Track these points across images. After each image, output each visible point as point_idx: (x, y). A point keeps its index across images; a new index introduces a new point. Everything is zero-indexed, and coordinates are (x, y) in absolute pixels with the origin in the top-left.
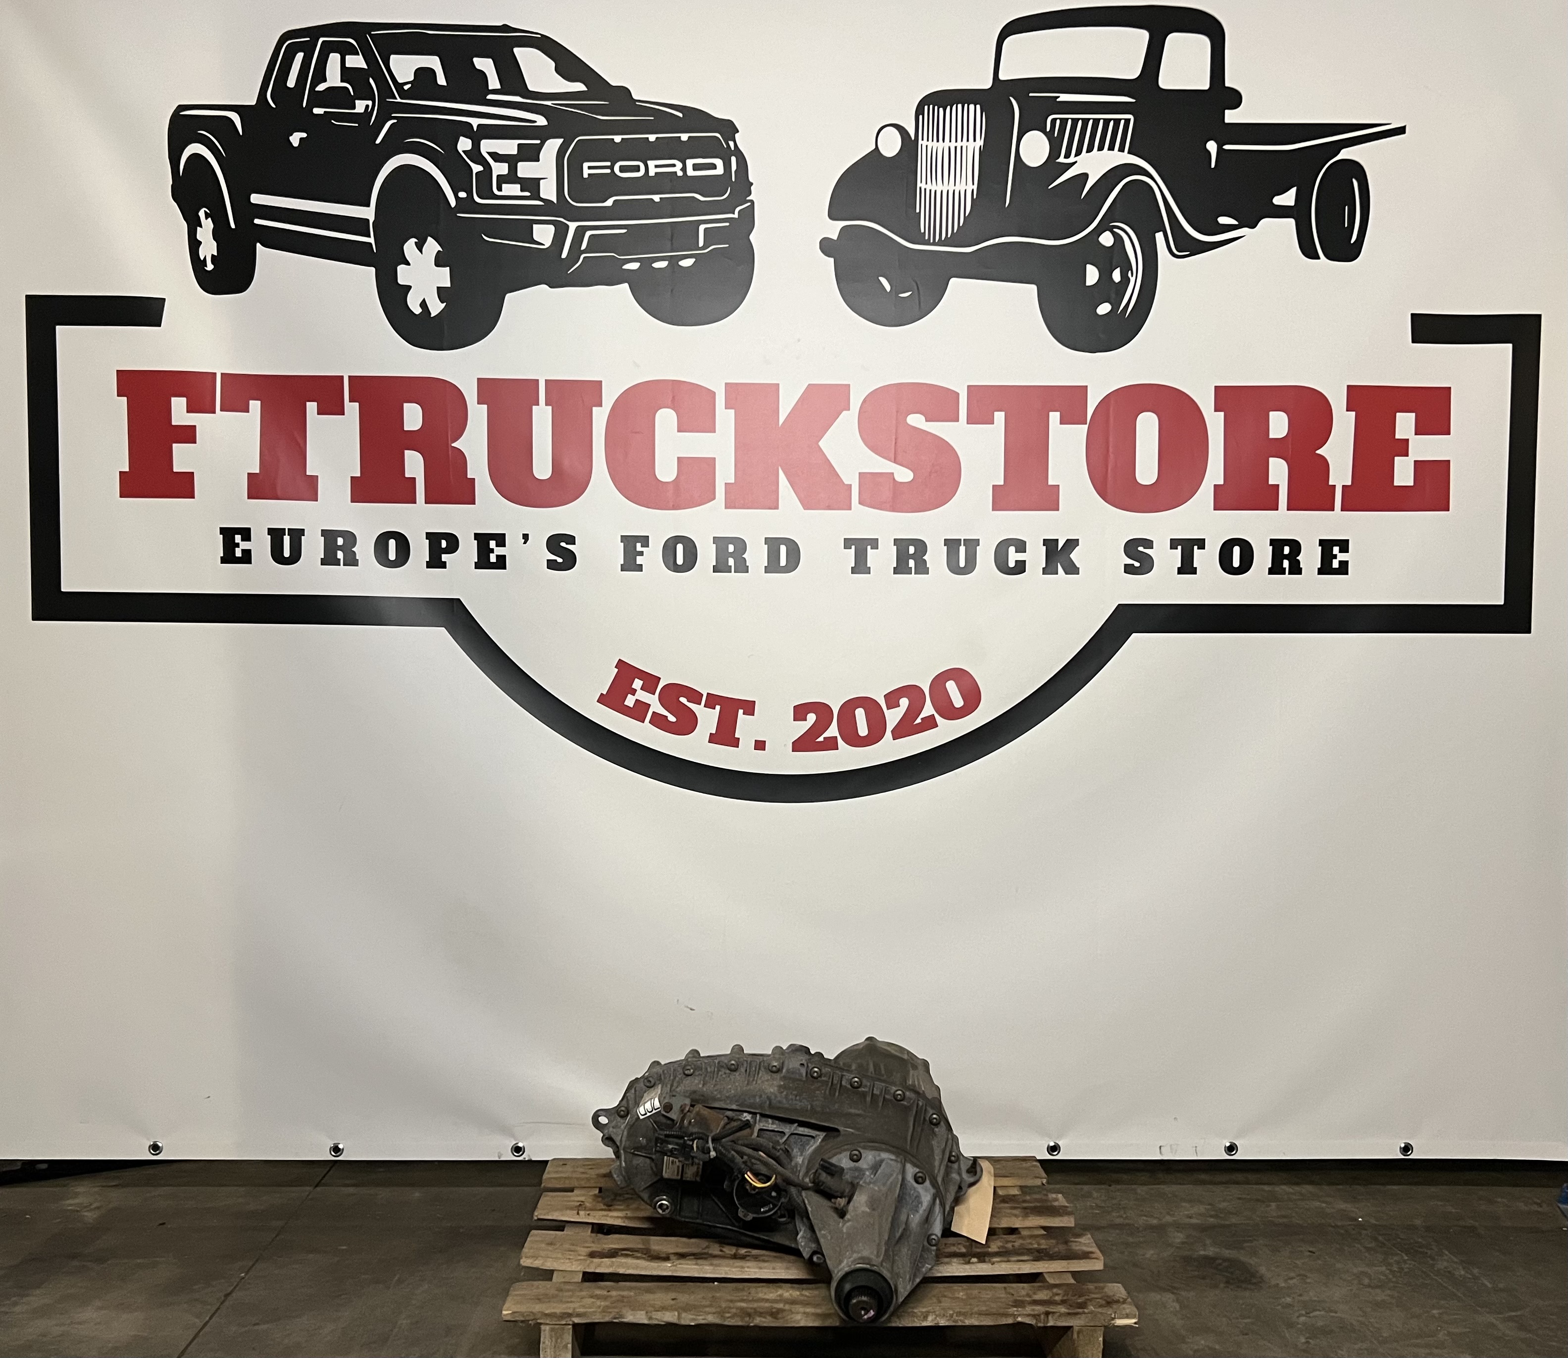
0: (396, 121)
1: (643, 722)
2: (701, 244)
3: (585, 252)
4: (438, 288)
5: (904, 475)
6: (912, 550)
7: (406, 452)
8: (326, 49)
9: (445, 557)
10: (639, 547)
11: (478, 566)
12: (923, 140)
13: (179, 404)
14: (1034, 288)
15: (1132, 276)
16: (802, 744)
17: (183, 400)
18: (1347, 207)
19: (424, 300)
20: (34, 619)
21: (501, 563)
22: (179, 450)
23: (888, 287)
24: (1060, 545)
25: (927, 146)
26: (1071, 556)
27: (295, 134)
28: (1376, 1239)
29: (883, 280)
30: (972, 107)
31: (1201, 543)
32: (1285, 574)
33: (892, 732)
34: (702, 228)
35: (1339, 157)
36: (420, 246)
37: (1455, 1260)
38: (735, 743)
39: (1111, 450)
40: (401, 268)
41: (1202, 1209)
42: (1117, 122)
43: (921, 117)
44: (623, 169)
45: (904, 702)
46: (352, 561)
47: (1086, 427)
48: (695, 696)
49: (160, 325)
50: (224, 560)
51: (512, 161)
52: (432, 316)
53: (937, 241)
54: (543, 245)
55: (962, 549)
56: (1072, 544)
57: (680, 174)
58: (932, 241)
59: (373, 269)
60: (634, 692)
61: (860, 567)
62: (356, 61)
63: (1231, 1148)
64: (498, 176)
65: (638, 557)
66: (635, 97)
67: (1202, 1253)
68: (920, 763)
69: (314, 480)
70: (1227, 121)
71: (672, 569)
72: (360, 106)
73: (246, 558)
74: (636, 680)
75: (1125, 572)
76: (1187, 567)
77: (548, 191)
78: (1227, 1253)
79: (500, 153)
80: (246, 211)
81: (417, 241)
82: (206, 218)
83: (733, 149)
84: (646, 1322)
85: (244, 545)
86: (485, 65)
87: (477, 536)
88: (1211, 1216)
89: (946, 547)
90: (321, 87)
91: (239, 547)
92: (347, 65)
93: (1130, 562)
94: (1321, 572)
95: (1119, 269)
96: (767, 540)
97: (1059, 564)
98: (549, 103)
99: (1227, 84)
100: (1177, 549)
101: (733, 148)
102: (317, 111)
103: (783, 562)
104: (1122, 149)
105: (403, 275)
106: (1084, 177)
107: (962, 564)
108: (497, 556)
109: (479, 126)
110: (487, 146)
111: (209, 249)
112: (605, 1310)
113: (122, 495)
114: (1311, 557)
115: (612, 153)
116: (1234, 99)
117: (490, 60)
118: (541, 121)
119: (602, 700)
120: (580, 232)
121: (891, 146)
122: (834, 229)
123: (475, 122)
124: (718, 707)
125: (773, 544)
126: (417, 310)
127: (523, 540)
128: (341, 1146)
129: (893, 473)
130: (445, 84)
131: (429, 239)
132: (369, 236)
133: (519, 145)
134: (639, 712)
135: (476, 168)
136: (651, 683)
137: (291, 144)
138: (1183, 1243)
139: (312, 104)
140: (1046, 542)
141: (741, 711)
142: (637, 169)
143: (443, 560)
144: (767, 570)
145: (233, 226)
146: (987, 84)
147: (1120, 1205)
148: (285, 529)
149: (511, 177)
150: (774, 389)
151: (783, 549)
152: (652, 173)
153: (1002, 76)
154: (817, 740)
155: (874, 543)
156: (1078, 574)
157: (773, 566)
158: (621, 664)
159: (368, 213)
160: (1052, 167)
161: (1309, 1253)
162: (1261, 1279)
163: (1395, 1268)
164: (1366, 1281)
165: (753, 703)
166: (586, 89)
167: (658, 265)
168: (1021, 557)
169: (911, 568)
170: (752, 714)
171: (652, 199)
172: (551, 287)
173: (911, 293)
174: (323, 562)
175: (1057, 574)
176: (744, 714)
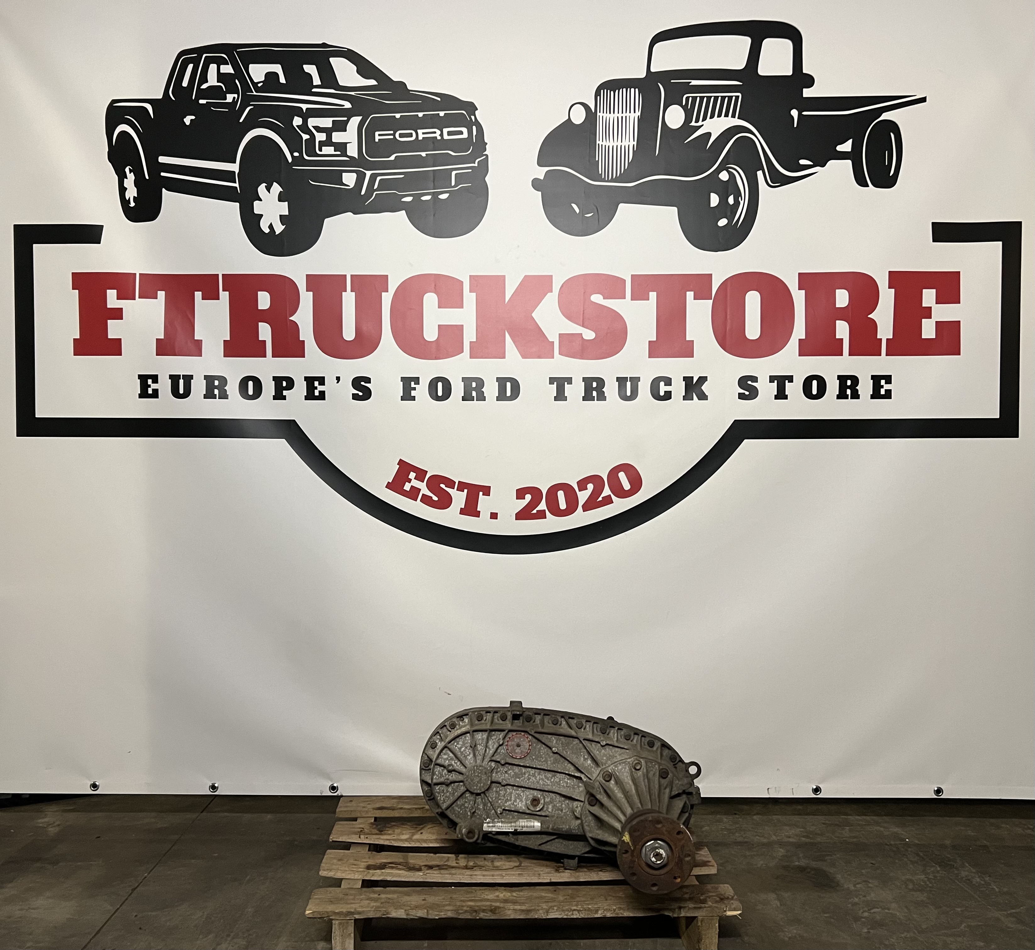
0: (252, 107)
1: (416, 501)
2: (453, 184)
3: (376, 190)
4: (280, 215)
5: (589, 335)
6: (595, 385)
7: (260, 324)
8: (208, 61)
9: (285, 393)
10: (413, 385)
11: (307, 398)
12: (600, 112)
13: (112, 294)
14: (675, 209)
15: (742, 200)
16: (522, 515)
17: (115, 292)
18: (887, 152)
19: (271, 223)
20: (17, 436)
21: (322, 396)
22: (111, 324)
23: (577, 210)
24: (695, 381)
25: (603, 116)
26: (702, 388)
27: (187, 117)
28: (918, 855)
29: (574, 206)
30: (633, 90)
31: (790, 379)
32: (848, 398)
33: (583, 506)
34: (454, 173)
35: (881, 118)
36: (268, 189)
38: (477, 514)
39: (728, 317)
40: (256, 203)
41: (798, 831)
42: (730, 98)
43: (598, 97)
44: (401, 136)
45: (590, 487)
46: (224, 396)
47: (711, 301)
48: (450, 483)
49: (100, 243)
50: (141, 396)
51: (329, 132)
52: (276, 234)
53: (610, 179)
54: (349, 186)
55: (629, 384)
56: (703, 380)
57: (439, 138)
58: (606, 179)
59: (238, 204)
60: (410, 481)
61: (560, 396)
62: (227, 69)
63: (817, 790)
64: (320, 142)
65: (412, 391)
66: (409, 88)
67: (797, 863)
68: (601, 527)
69: (199, 342)
70: (804, 96)
71: (435, 399)
72: (230, 98)
73: (155, 394)
74: (412, 473)
75: (739, 398)
76: (781, 395)
77: (353, 151)
78: (814, 864)
79: (321, 126)
80: (155, 167)
81: (266, 185)
82: (130, 173)
83: (474, 121)
85: (154, 386)
86: (310, 69)
87: (306, 379)
88: (804, 837)
89: (618, 382)
90: (204, 86)
91: (150, 387)
92: (221, 72)
93: (742, 391)
94: (873, 397)
95: (733, 195)
96: (498, 379)
97: (694, 393)
98: (353, 93)
99: (804, 72)
100: (774, 382)
102: (202, 102)
103: (509, 394)
104: (733, 116)
105: (258, 208)
106: (709, 135)
107: (629, 394)
108: (320, 392)
109: (307, 109)
110: (312, 122)
111: (132, 192)
113: (75, 354)
114: (866, 387)
115: (394, 125)
116: (809, 81)
117: (314, 67)
118: (348, 105)
119: (389, 486)
120: (373, 177)
121: (579, 117)
122: (541, 173)
123: (304, 107)
124: (466, 491)
125: (502, 381)
126: (267, 230)
127: (337, 381)
128: (216, 785)
129: (582, 334)
130: (285, 82)
131: (275, 183)
132: (235, 183)
133: (333, 121)
134: (413, 494)
135: (305, 137)
136: (421, 474)
137: (185, 123)
138: (782, 856)
139: (198, 97)
140: (685, 379)
141: (481, 493)
142: (411, 135)
143: (284, 395)
144: (498, 399)
145: (147, 177)
146: (643, 75)
147: (741, 828)
148: (180, 375)
149: (328, 142)
150: (502, 279)
151: (509, 385)
152: (421, 137)
153: (653, 69)
154: (532, 512)
155: (569, 380)
156: (707, 400)
157: (502, 397)
158: (401, 462)
159: (235, 167)
160: (687, 129)
161: (871, 865)
162: (838, 884)
163: (931, 876)
164: (911, 886)
165: (489, 487)
166: (377, 84)
167: (424, 198)
168: (668, 388)
169: (594, 397)
170: (488, 495)
171: (421, 155)
172: (354, 214)
173: (593, 214)
174: (206, 397)
175: (693, 400)
176: (483, 495)
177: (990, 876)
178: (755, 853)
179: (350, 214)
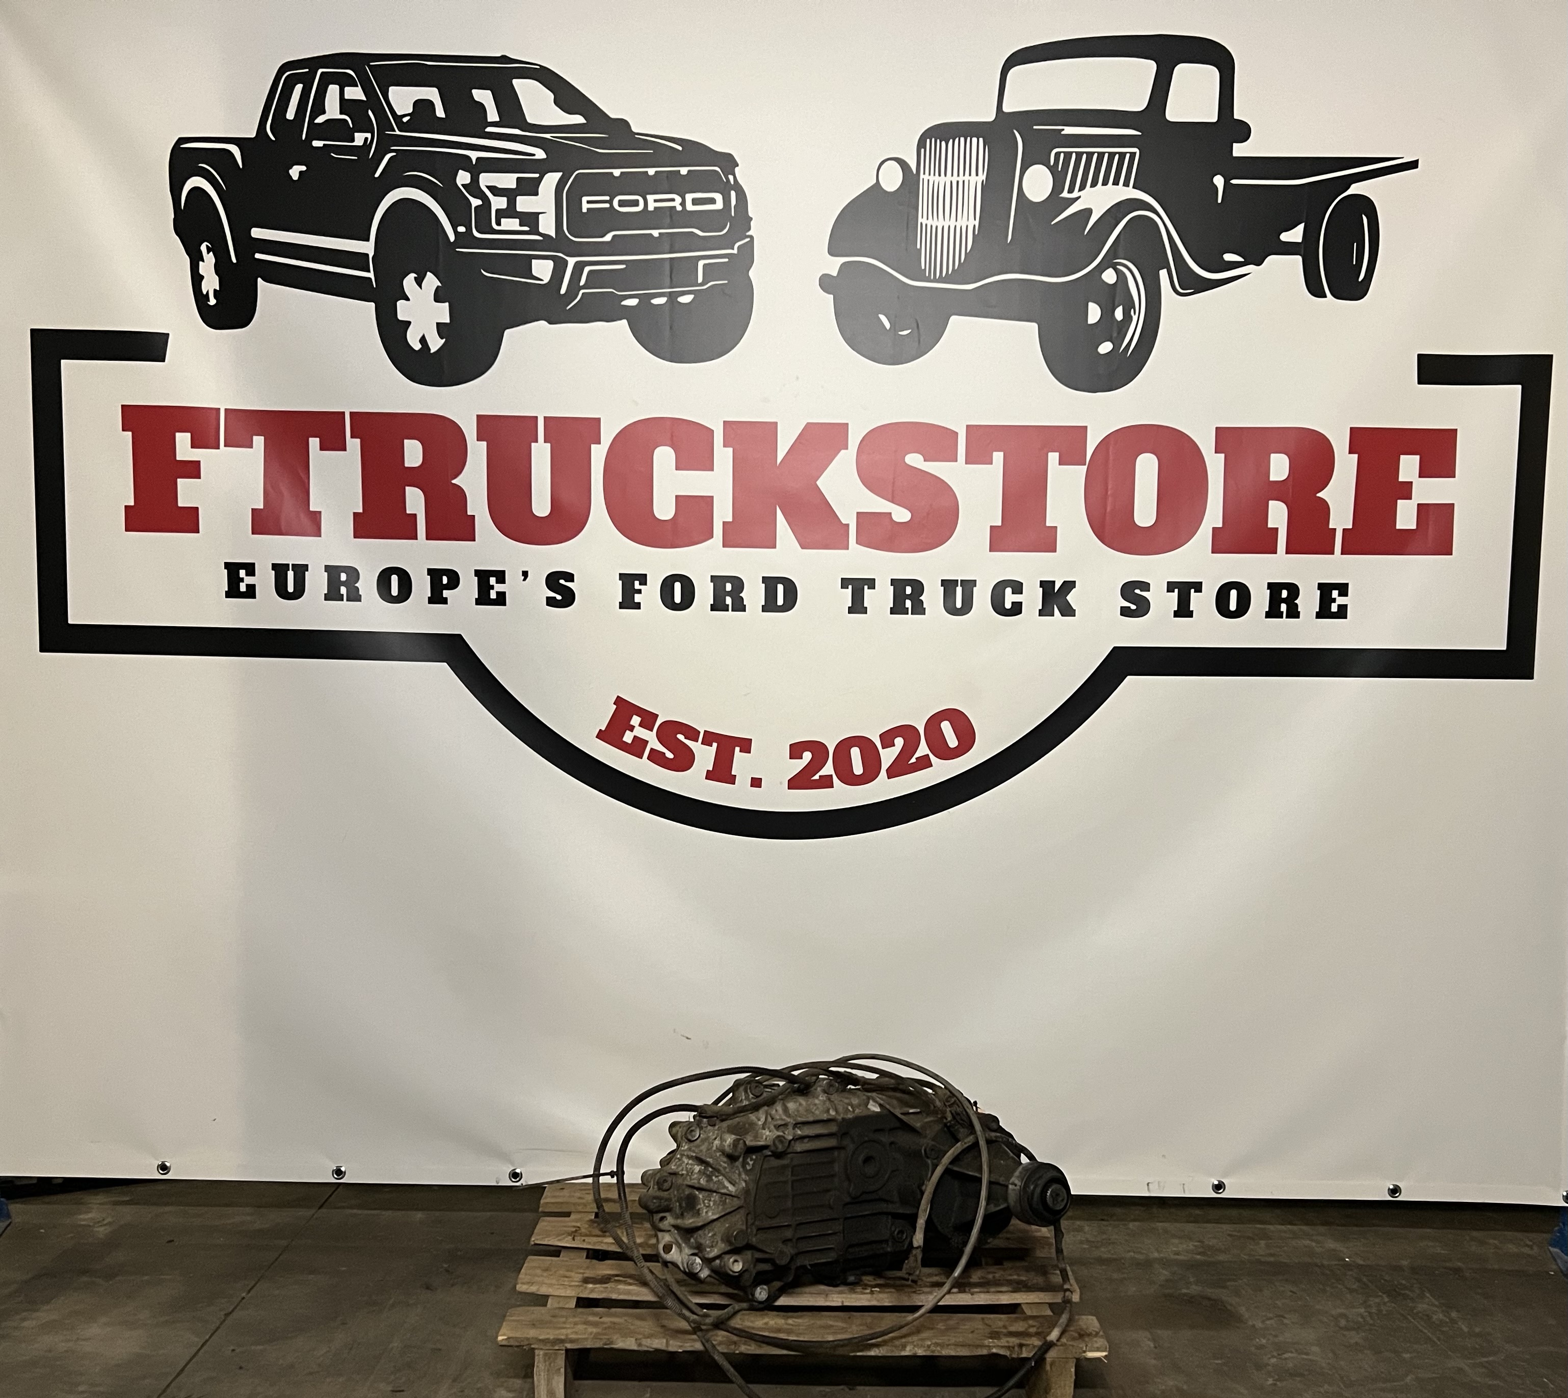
0: (394, 154)
1: (641, 758)
2: (700, 280)
3: (584, 287)
4: (437, 323)
5: (901, 515)
6: (909, 590)
7: (407, 488)
8: (326, 80)
9: (446, 593)
10: (637, 585)
11: (479, 602)
12: (924, 174)
13: (183, 440)
14: (1035, 326)
15: (1135, 313)
16: (796, 783)
17: (188, 435)
18: (1355, 243)
19: (424, 336)
20: (41, 650)
21: (501, 599)
22: (183, 485)
23: (887, 325)
24: (1057, 588)
25: (928, 180)
26: (1068, 598)
27: (295, 167)
28: (1359, 1280)
29: (883, 318)
30: (975, 140)
31: (1198, 587)
32: (1282, 617)
33: (887, 771)
34: (701, 263)
35: (1349, 192)
36: (419, 281)
37: (1437, 1303)
38: (732, 780)
39: (1109, 492)
40: (400, 303)
41: (1192, 1245)
42: (1122, 156)
43: (923, 150)
44: (622, 203)
45: (899, 742)
46: (355, 596)
47: (1085, 467)
48: (692, 734)
49: (164, 361)
50: (229, 595)
51: (510, 195)
52: (432, 351)
53: (937, 278)
54: (542, 280)
55: (959, 590)
56: (1069, 586)
57: (679, 208)
58: (932, 277)
59: (373, 305)
60: (632, 728)
61: (858, 606)
62: (355, 93)
63: (1219, 1187)
64: (497, 211)
65: (636, 595)
66: (634, 129)
67: (1185, 1291)
68: (914, 802)
69: (317, 515)
70: (1235, 154)
71: (670, 605)
72: (359, 139)
73: (251, 592)
74: (635, 716)
75: (1121, 615)
76: (1184, 611)
77: (547, 226)
78: (1209, 1291)
79: (499, 187)
80: (247, 245)
81: (416, 276)
82: (208, 253)
84: (635, 1348)
85: (249, 580)
86: (483, 96)
87: (478, 573)
88: (1199, 1254)
89: (943, 588)
90: (320, 120)
91: (243, 582)
92: (346, 97)
93: (1127, 604)
94: (1319, 615)
95: (1122, 307)
96: (765, 580)
97: (1055, 606)
98: (548, 136)
99: (1236, 116)
100: (1174, 592)
101: (732, 182)
102: (317, 144)
103: (780, 601)
104: (1126, 184)
105: (403, 311)
106: (1088, 212)
107: (959, 604)
108: (498, 593)
109: (478, 159)
110: (486, 180)
111: (211, 283)
112: (596, 1337)
113: (127, 529)
114: (1308, 601)
115: (610, 187)
116: (1243, 132)
117: (489, 93)
118: (540, 154)
119: (601, 735)
120: (579, 267)
121: (892, 180)
122: (833, 266)
123: (474, 155)
124: (715, 745)
125: (770, 583)
126: (417, 346)
127: (523, 577)
128: (343, 1169)
129: (890, 513)
131: (429, 273)
132: (369, 271)
133: (518, 179)
134: (637, 748)
135: (475, 202)
136: (648, 719)
137: (291, 177)
138: (1165, 1281)
139: (311, 137)
140: (1043, 584)
141: (737, 749)
142: (635, 203)
143: (444, 596)
144: (765, 609)
145: (234, 260)
146: (990, 117)
147: (1110, 1240)
148: (289, 565)
149: (510, 212)
150: (772, 427)
151: (780, 588)
152: (651, 208)
153: (1006, 108)
154: (813, 778)
155: (871, 583)
156: (1074, 616)
157: (770, 606)
158: (619, 701)
159: (367, 248)
160: (1055, 202)
161: (1291, 1293)
162: (1239, 1319)
163: (1374, 1310)
164: (1343, 1322)
165: (749, 741)
166: (585, 121)
167: (656, 301)
168: (1017, 598)
169: (908, 608)
170: (748, 751)
171: (651, 235)
172: (550, 323)
173: (910, 331)
174: (327, 597)
175: (1053, 615)
176: (740, 751)
177: (1458, 1311)
178: (1125, 1275)
179: (543, 323)
